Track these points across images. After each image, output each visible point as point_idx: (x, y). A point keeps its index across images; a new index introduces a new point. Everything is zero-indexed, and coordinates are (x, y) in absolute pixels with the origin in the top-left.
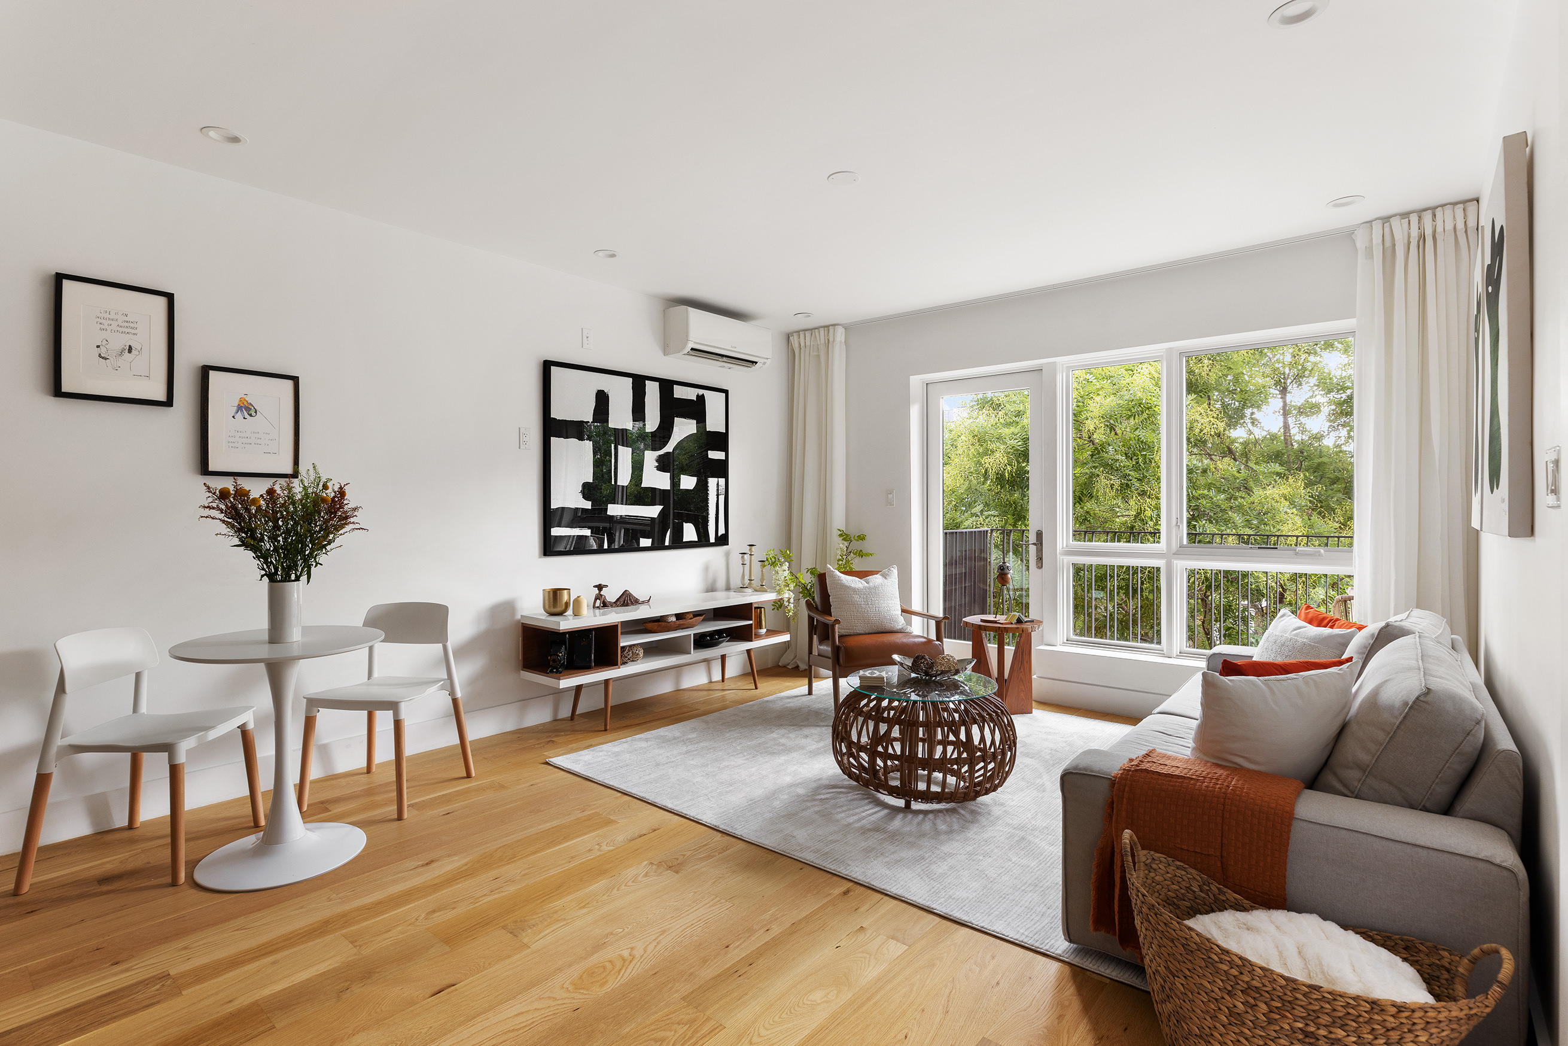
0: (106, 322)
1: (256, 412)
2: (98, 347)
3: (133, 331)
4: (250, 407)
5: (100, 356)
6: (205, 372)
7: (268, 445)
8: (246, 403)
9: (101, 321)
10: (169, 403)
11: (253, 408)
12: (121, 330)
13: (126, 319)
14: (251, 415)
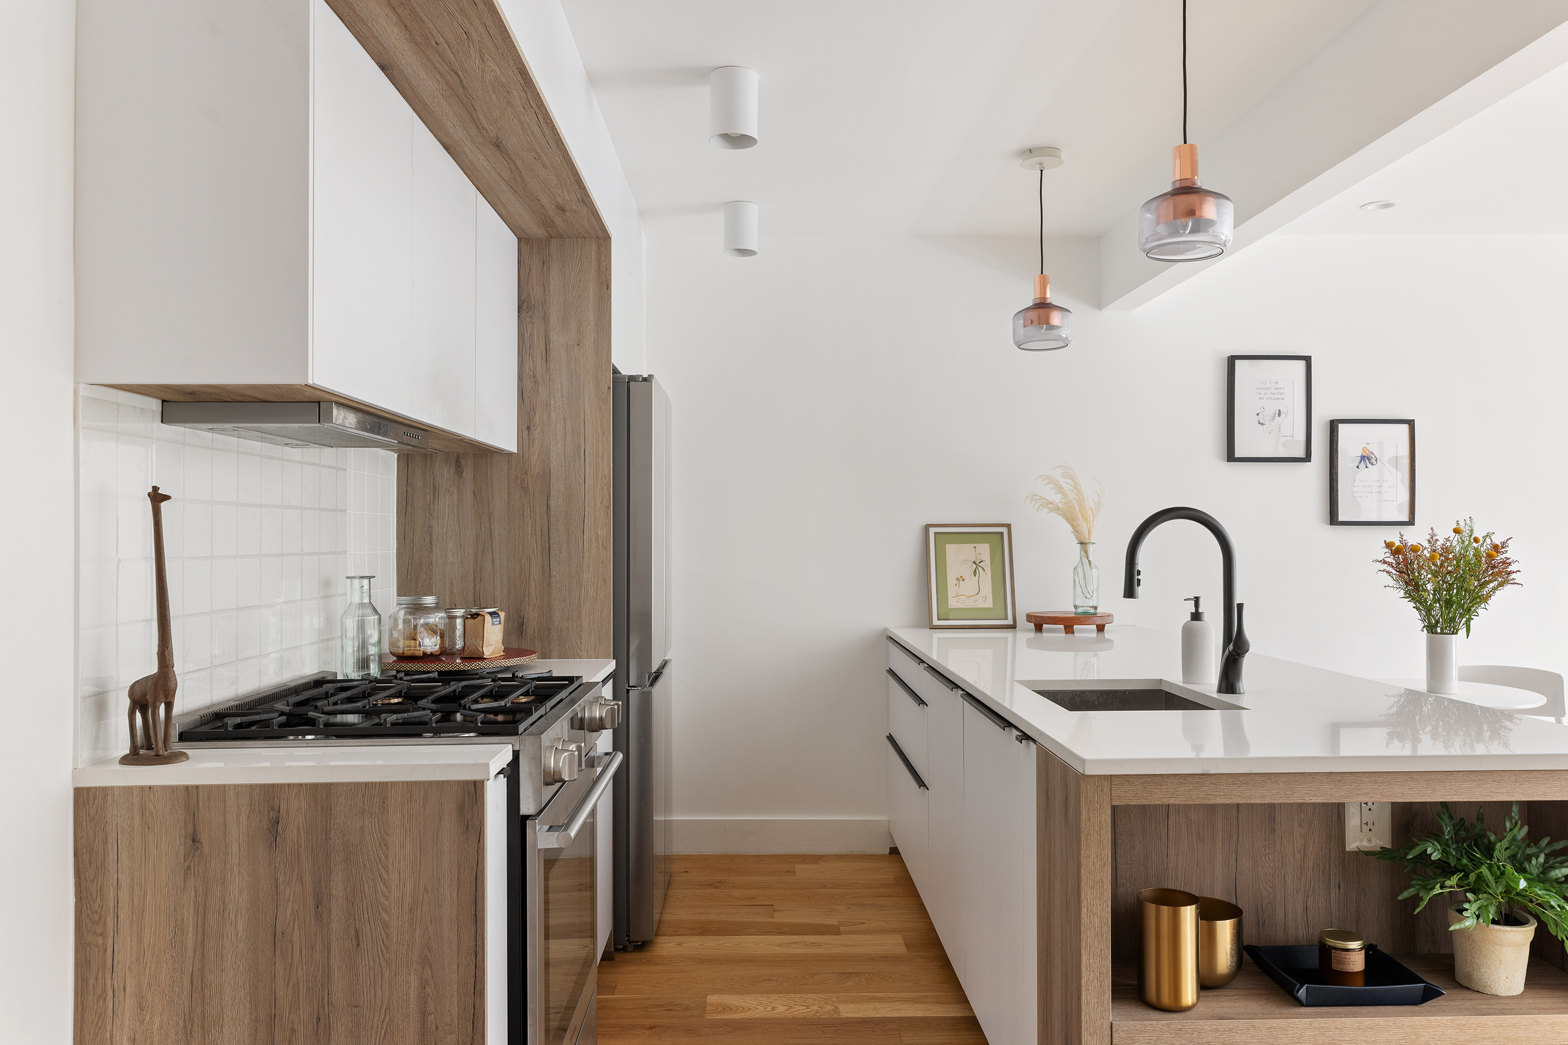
0: (1262, 392)
1: (1376, 460)
2: (1258, 414)
3: (1281, 396)
4: (1371, 455)
5: (1259, 423)
6: (1333, 426)
7: (1387, 492)
8: (1367, 452)
9: (1260, 391)
10: (1308, 458)
11: (1374, 456)
12: (1273, 396)
13: (1277, 386)
14: (1372, 464)
